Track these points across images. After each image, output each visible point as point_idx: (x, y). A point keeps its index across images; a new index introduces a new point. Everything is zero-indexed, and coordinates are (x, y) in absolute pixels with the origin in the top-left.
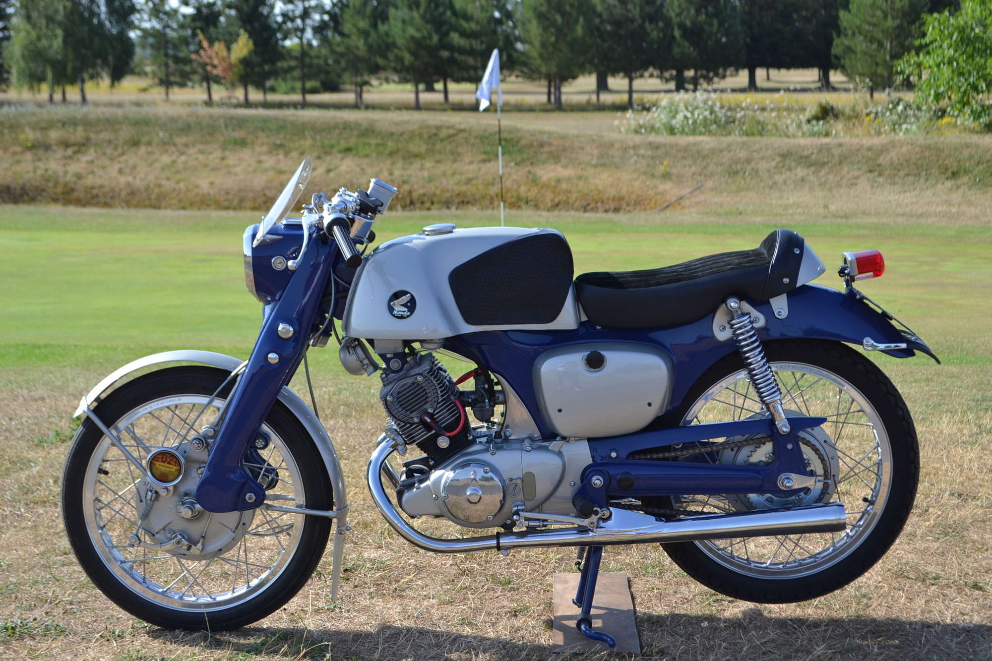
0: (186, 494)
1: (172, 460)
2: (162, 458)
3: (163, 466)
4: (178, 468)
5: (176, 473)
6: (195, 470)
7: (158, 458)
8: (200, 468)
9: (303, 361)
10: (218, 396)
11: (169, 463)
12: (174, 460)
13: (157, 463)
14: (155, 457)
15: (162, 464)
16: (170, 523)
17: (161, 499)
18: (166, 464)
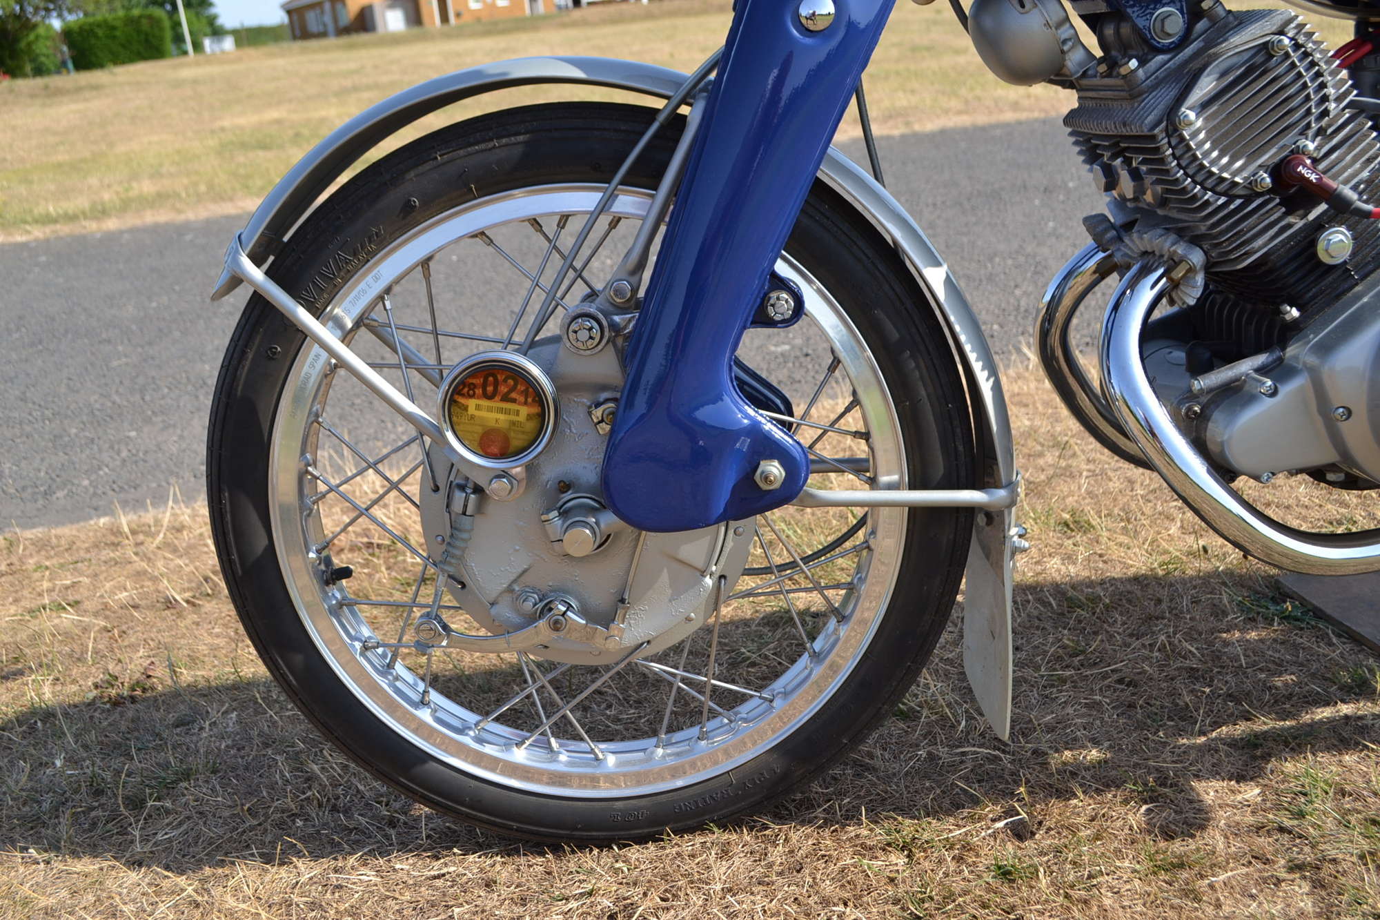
0: (565, 486)
1: (513, 389)
2: (484, 386)
3: (490, 409)
4: (535, 410)
5: (531, 426)
6: (582, 412)
7: (473, 387)
8: (598, 405)
9: (854, 100)
10: (631, 180)
11: (506, 399)
12: (521, 387)
13: (472, 403)
14: (463, 383)
15: (485, 403)
16: (525, 571)
17: (491, 508)
18: (496, 404)
